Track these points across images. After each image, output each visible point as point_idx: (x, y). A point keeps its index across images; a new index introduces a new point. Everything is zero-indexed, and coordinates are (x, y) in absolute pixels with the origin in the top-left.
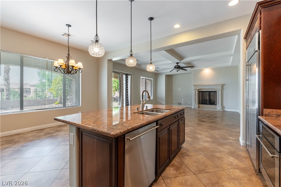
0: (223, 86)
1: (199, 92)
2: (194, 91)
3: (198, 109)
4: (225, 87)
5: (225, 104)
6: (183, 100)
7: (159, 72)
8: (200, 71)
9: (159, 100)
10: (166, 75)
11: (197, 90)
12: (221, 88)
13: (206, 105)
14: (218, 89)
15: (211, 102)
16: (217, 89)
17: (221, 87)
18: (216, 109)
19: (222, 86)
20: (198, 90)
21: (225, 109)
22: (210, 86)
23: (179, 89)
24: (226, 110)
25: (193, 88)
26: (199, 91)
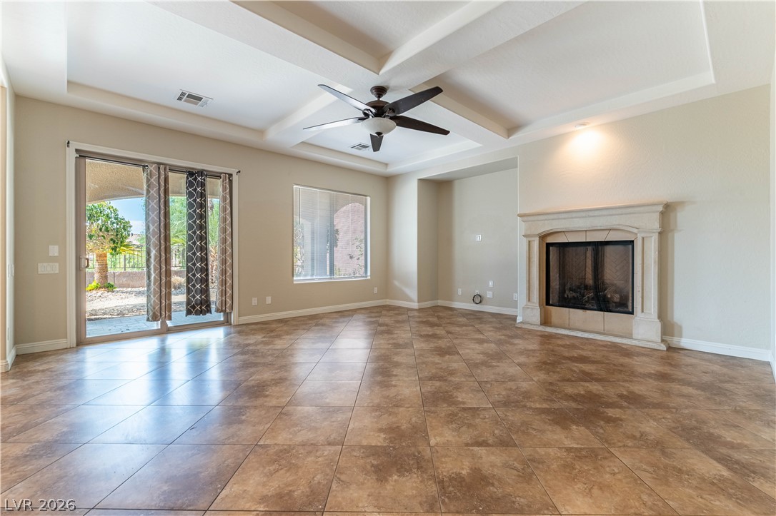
0: (668, 211)
1: (549, 245)
2: (525, 241)
3: (542, 328)
4: (682, 217)
5: (679, 313)
6: (491, 284)
7: (391, 170)
8: (551, 144)
9: (396, 283)
10: (423, 182)
11: (534, 236)
12: (656, 226)
13: (580, 312)
14: (644, 230)
15: (605, 296)
16: (636, 231)
17: (656, 216)
18: (630, 336)
19: (662, 213)
20: (543, 237)
21: (681, 336)
22: (597, 213)
23: (478, 238)
24: (685, 342)
25: (521, 227)
26: (550, 240)
